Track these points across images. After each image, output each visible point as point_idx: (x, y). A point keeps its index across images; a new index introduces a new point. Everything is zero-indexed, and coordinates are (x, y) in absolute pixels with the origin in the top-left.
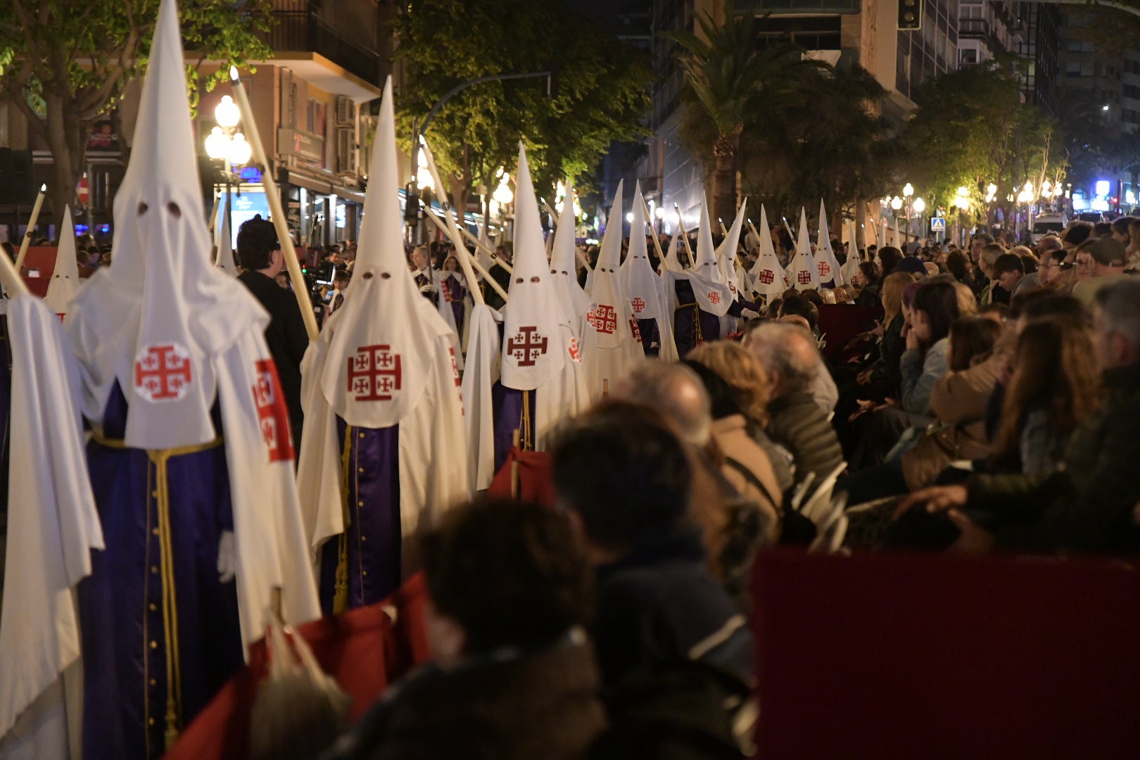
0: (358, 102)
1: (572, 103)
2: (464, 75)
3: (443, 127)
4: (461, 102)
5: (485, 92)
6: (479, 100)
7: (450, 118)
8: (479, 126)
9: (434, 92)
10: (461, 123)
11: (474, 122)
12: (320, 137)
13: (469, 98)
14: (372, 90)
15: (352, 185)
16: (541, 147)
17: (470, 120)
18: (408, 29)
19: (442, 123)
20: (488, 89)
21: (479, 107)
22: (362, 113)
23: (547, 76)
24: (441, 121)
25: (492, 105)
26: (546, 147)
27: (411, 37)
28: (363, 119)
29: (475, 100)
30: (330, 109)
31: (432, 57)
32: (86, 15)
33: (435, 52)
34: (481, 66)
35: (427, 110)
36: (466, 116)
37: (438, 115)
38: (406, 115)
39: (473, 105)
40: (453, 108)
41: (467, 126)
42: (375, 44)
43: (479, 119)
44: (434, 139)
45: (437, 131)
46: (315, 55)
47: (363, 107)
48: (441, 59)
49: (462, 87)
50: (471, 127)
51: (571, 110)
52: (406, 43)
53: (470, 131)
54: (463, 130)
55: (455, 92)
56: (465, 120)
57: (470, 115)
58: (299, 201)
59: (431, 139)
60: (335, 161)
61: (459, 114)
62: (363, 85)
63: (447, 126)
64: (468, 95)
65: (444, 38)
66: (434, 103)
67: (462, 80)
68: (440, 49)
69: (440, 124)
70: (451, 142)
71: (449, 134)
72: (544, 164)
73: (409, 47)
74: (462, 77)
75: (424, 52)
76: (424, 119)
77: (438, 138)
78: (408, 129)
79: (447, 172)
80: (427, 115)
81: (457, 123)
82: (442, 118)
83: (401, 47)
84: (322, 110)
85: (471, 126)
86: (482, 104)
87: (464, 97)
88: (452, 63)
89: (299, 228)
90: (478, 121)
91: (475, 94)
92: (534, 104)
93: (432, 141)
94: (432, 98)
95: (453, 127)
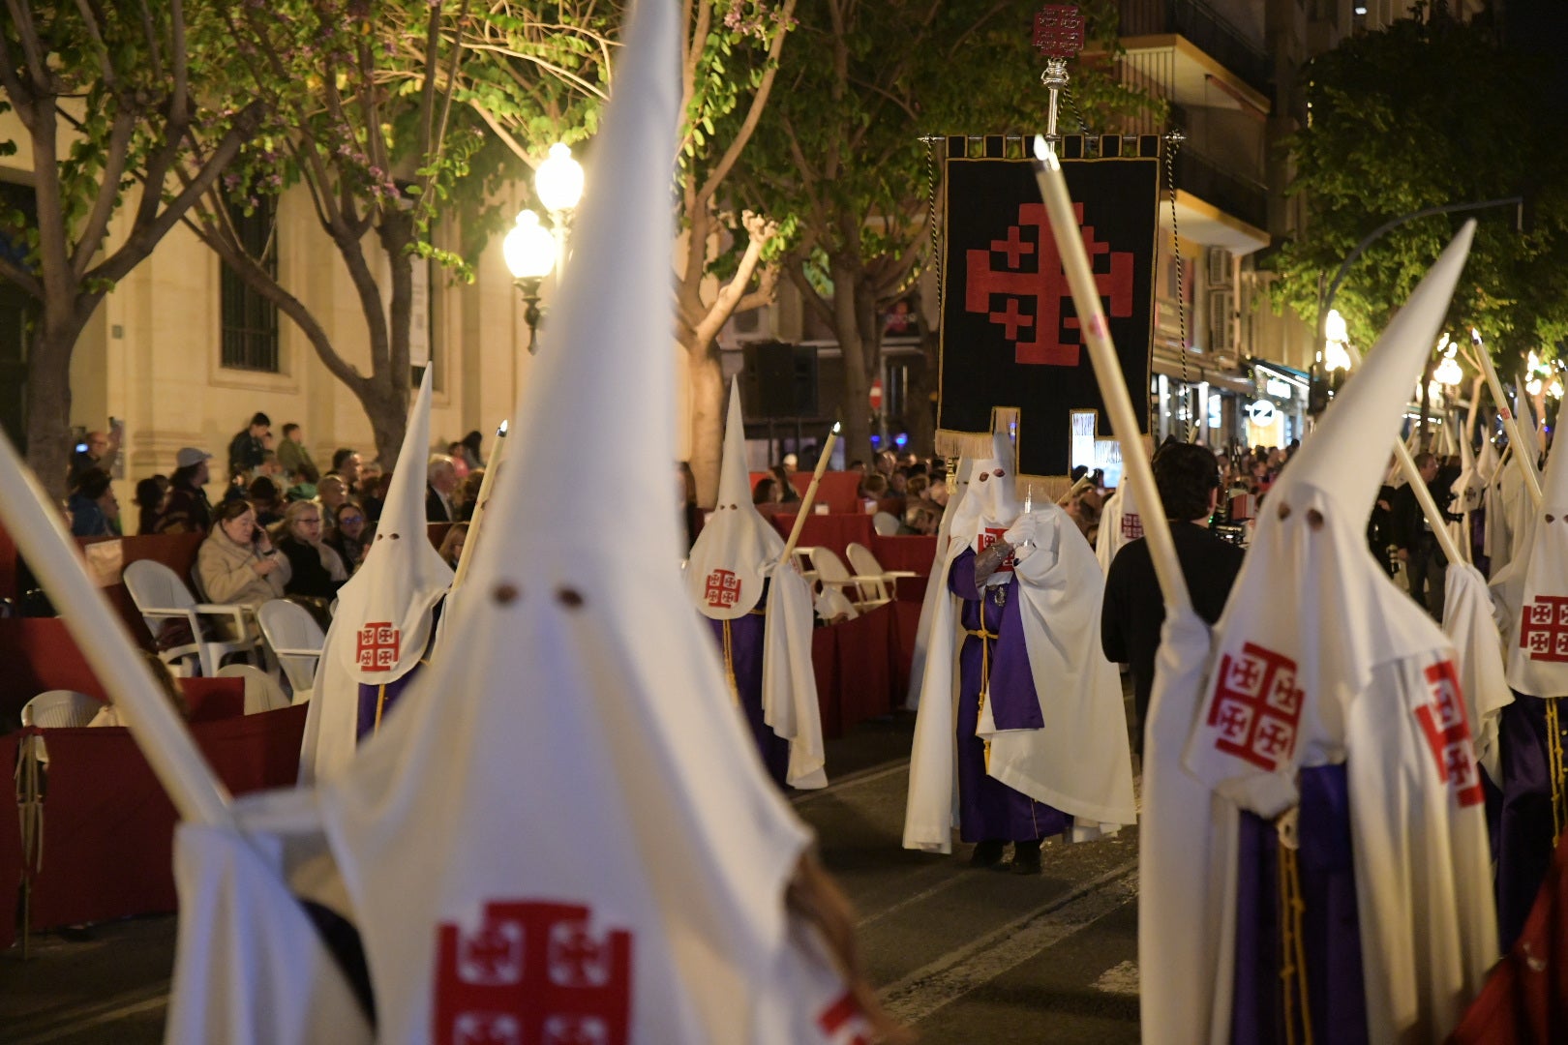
0: (1237, 254)
1: (1552, 239)
2: (1393, 209)
3: (1362, 283)
4: (1388, 247)
5: (1425, 230)
6: (1415, 243)
7: (1372, 271)
9: (1347, 236)
10: (1388, 277)
11: (1408, 274)
12: (1185, 304)
13: (1400, 241)
14: (1259, 237)
15: (1230, 369)
16: (1506, 302)
17: (1402, 271)
18: (1311, 150)
19: (1360, 277)
20: (1429, 227)
21: (1415, 252)
22: (1243, 268)
23: (1517, 205)
24: (1359, 275)
26: (1514, 302)
27: (1314, 161)
28: (1245, 276)
29: (1410, 242)
30: (1199, 266)
31: (1345, 186)
32: (883, 162)
33: (1350, 180)
34: (1417, 195)
35: (1339, 260)
36: (1394, 266)
37: (1354, 267)
38: (1307, 269)
39: (1407, 252)
40: (1376, 256)
41: (1398, 281)
42: (1262, 170)
43: (1415, 270)
44: (1349, 300)
45: (1352, 290)
46: (1180, 193)
47: (1244, 261)
48: (1358, 188)
49: (1390, 226)
51: (1550, 249)
52: (1307, 170)
53: (1403, 288)
54: (1392, 286)
55: (1378, 234)
56: (1394, 273)
57: (1401, 265)
58: (1157, 393)
59: (1344, 300)
60: (1207, 338)
61: (1385, 264)
62: (1245, 231)
63: (1367, 282)
64: (1398, 237)
65: (1365, 159)
66: (1348, 250)
67: (1390, 215)
68: (1357, 173)
69: (1357, 279)
70: (1373, 304)
71: (1370, 294)
72: (1509, 327)
73: (1312, 174)
74: (1390, 212)
75: (1333, 180)
76: (1334, 274)
77: (1355, 299)
78: (1311, 288)
79: (1367, 345)
80: (1338, 268)
81: (1383, 276)
82: (1359, 270)
83: (1299, 176)
84: (1188, 267)
85: (1403, 280)
86: (1419, 250)
87: (1392, 241)
88: (1374, 193)
89: (1158, 430)
90: (1415, 273)
91: (1409, 235)
92: (1497, 244)
93: (1345, 304)
94: (1345, 244)
95: (1377, 283)
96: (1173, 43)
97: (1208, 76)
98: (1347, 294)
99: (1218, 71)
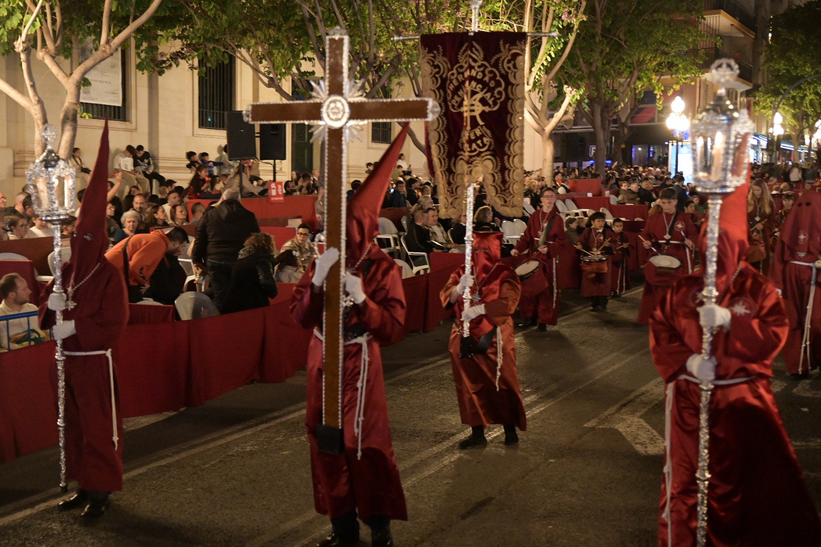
0: (739, 91)
2: (804, 74)
3: (790, 102)
4: (800, 88)
5: (816, 82)
6: (812, 87)
7: (794, 98)
8: (811, 100)
9: (785, 84)
10: (801, 100)
11: (809, 99)
13: (806, 86)
14: (748, 85)
17: (806, 97)
18: (772, 52)
21: (812, 90)
22: (741, 97)
24: (789, 99)
27: (772, 56)
28: (742, 99)
29: (810, 87)
31: (785, 65)
33: (787, 63)
34: (813, 68)
35: (781, 94)
36: (803, 96)
37: (787, 96)
38: (769, 97)
39: (808, 90)
40: (796, 92)
41: (804, 101)
42: (751, 59)
43: (812, 97)
44: (784, 109)
45: (786, 105)
47: (742, 94)
48: (789, 66)
49: (802, 81)
50: (807, 101)
52: (770, 59)
53: (806, 103)
54: (802, 103)
55: (797, 84)
56: (803, 98)
57: (806, 95)
59: (782, 109)
61: (799, 95)
62: (744, 83)
63: (792, 102)
64: (805, 84)
65: (793, 55)
66: (785, 90)
67: (802, 77)
68: (789, 60)
69: (788, 101)
70: (794, 109)
71: (793, 106)
73: (771, 61)
74: (802, 75)
75: (780, 63)
76: (779, 99)
77: (787, 108)
78: (770, 104)
80: (781, 97)
81: (798, 100)
82: (789, 97)
83: (766, 62)
86: (814, 89)
87: (802, 86)
88: (796, 68)
91: (809, 84)
94: (784, 88)
95: (795, 101)
96: (719, 13)
97: (732, 25)
98: (784, 106)
99: (736, 22)
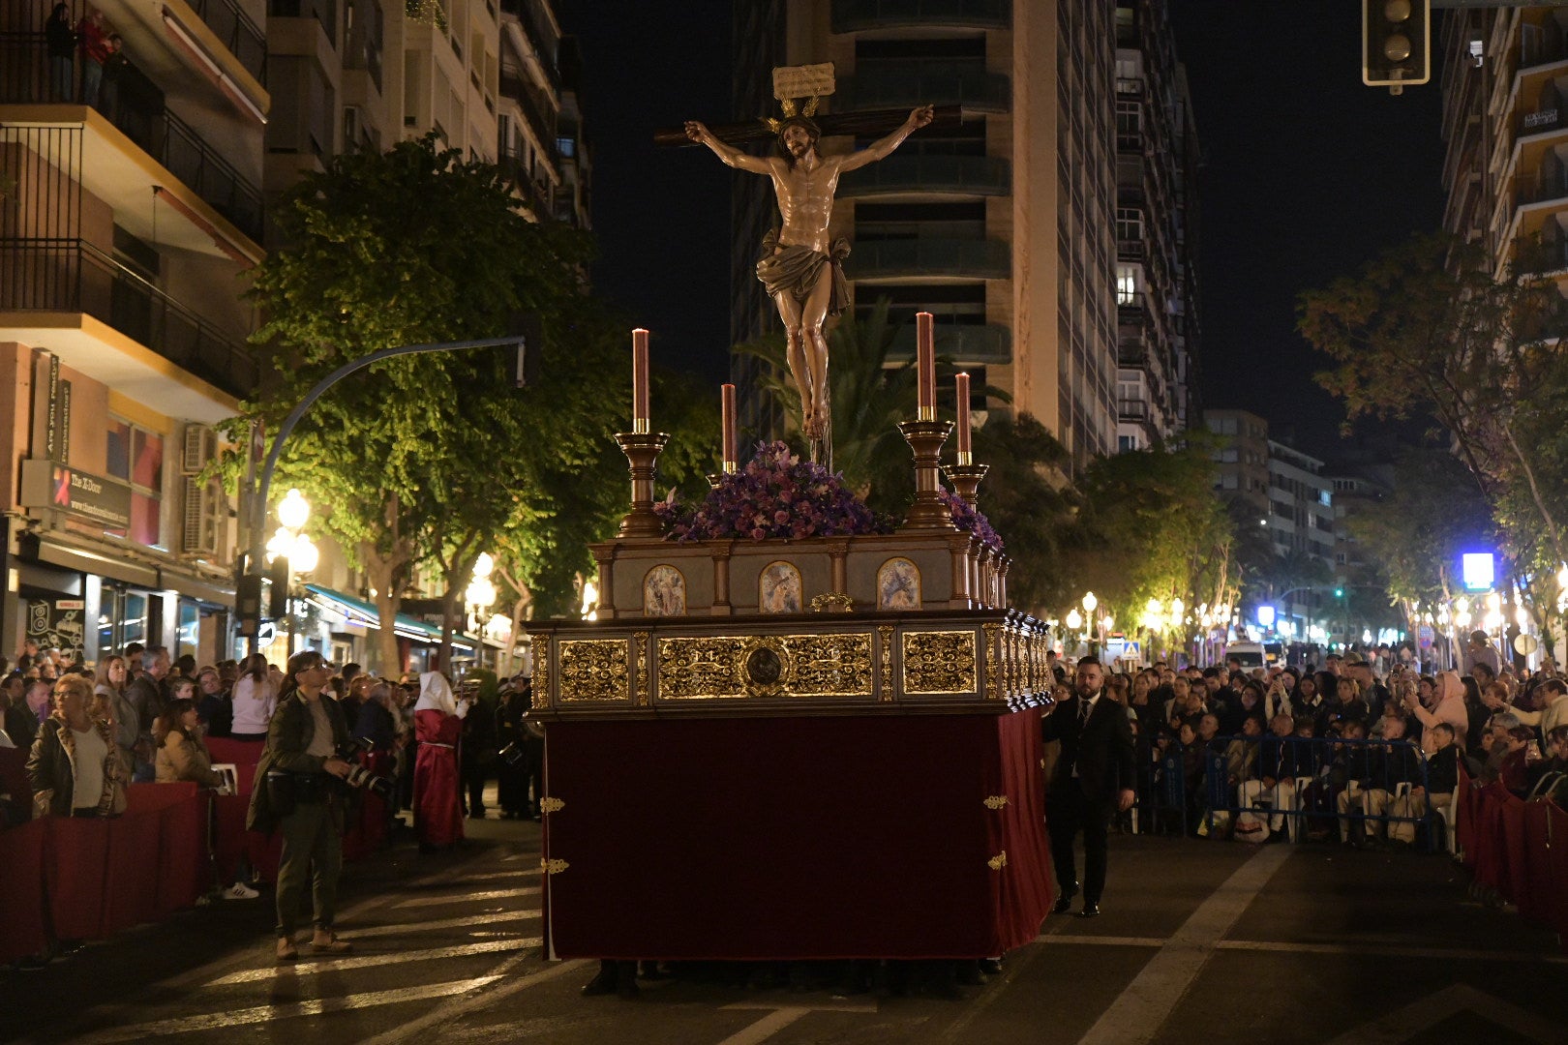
2: (384, 367)
3: (341, 458)
5: (419, 394)
7: (356, 445)
8: (411, 457)
10: (377, 453)
11: (403, 451)
13: (391, 406)
17: (394, 446)
19: (340, 452)
20: (427, 390)
21: (409, 421)
25: (433, 422)
29: (404, 409)
33: (327, 323)
36: (385, 441)
37: (333, 438)
39: (400, 422)
40: (361, 426)
41: (389, 459)
43: (411, 445)
44: (325, 480)
45: (331, 466)
46: (86, 318)
50: (398, 459)
53: (396, 468)
54: (380, 466)
56: (385, 449)
58: (83, 597)
59: (319, 480)
61: (374, 435)
63: (348, 457)
64: (389, 401)
66: (327, 416)
69: (336, 453)
71: (352, 472)
74: (380, 371)
75: (304, 320)
77: (332, 478)
79: (352, 540)
81: (369, 452)
82: (339, 443)
85: (395, 458)
86: (414, 419)
89: (81, 646)
90: (411, 449)
91: (401, 397)
92: (514, 423)
93: (320, 484)
94: (324, 408)
95: (362, 458)
96: (82, 118)
97: (156, 189)
98: (322, 472)
99: (172, 184)
